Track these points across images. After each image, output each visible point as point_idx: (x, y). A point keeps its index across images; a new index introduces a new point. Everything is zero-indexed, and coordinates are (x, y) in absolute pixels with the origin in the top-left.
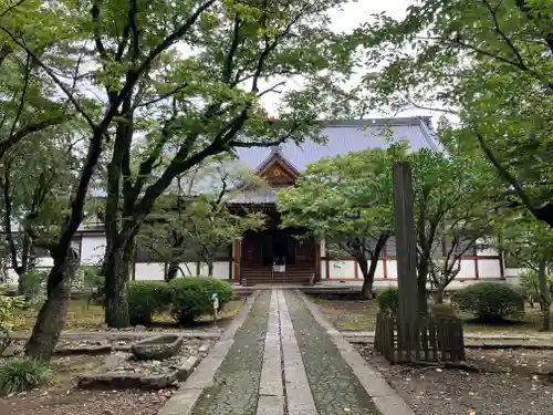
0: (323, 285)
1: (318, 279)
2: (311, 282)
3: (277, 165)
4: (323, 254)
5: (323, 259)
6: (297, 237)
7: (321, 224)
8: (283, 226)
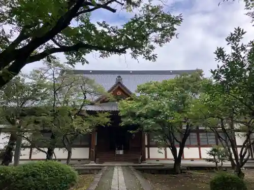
0: (146, 163)
1: (144, 159)
2: (140, 161)
3: (119, 89)
4: (146, 144)
5: (146, 146)
6: (131, 132)
7: (149, 121)
8: (122, 124)
